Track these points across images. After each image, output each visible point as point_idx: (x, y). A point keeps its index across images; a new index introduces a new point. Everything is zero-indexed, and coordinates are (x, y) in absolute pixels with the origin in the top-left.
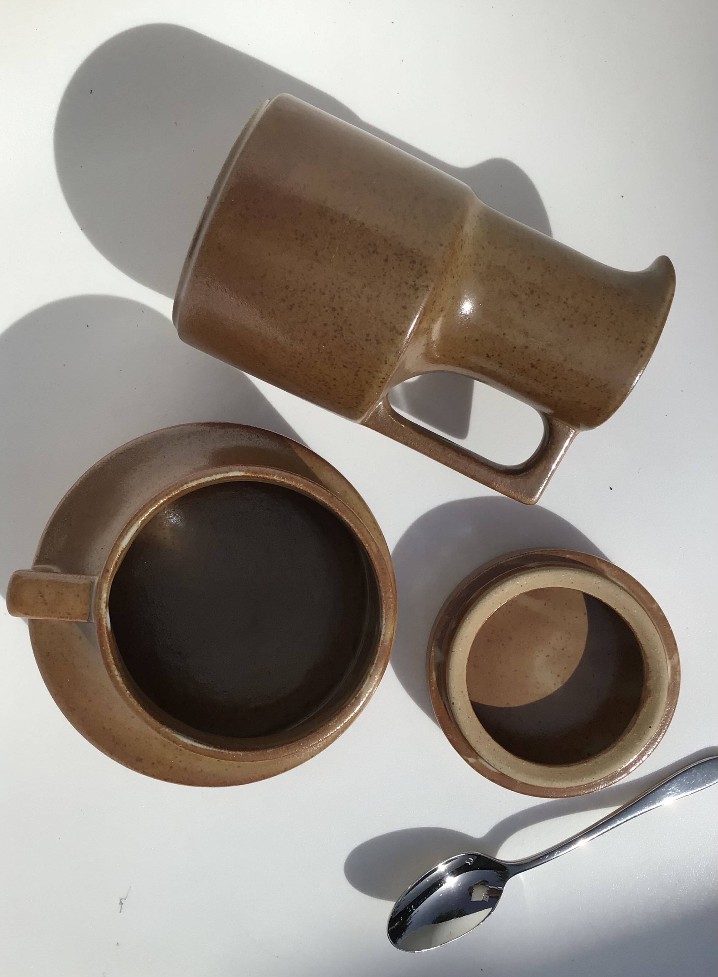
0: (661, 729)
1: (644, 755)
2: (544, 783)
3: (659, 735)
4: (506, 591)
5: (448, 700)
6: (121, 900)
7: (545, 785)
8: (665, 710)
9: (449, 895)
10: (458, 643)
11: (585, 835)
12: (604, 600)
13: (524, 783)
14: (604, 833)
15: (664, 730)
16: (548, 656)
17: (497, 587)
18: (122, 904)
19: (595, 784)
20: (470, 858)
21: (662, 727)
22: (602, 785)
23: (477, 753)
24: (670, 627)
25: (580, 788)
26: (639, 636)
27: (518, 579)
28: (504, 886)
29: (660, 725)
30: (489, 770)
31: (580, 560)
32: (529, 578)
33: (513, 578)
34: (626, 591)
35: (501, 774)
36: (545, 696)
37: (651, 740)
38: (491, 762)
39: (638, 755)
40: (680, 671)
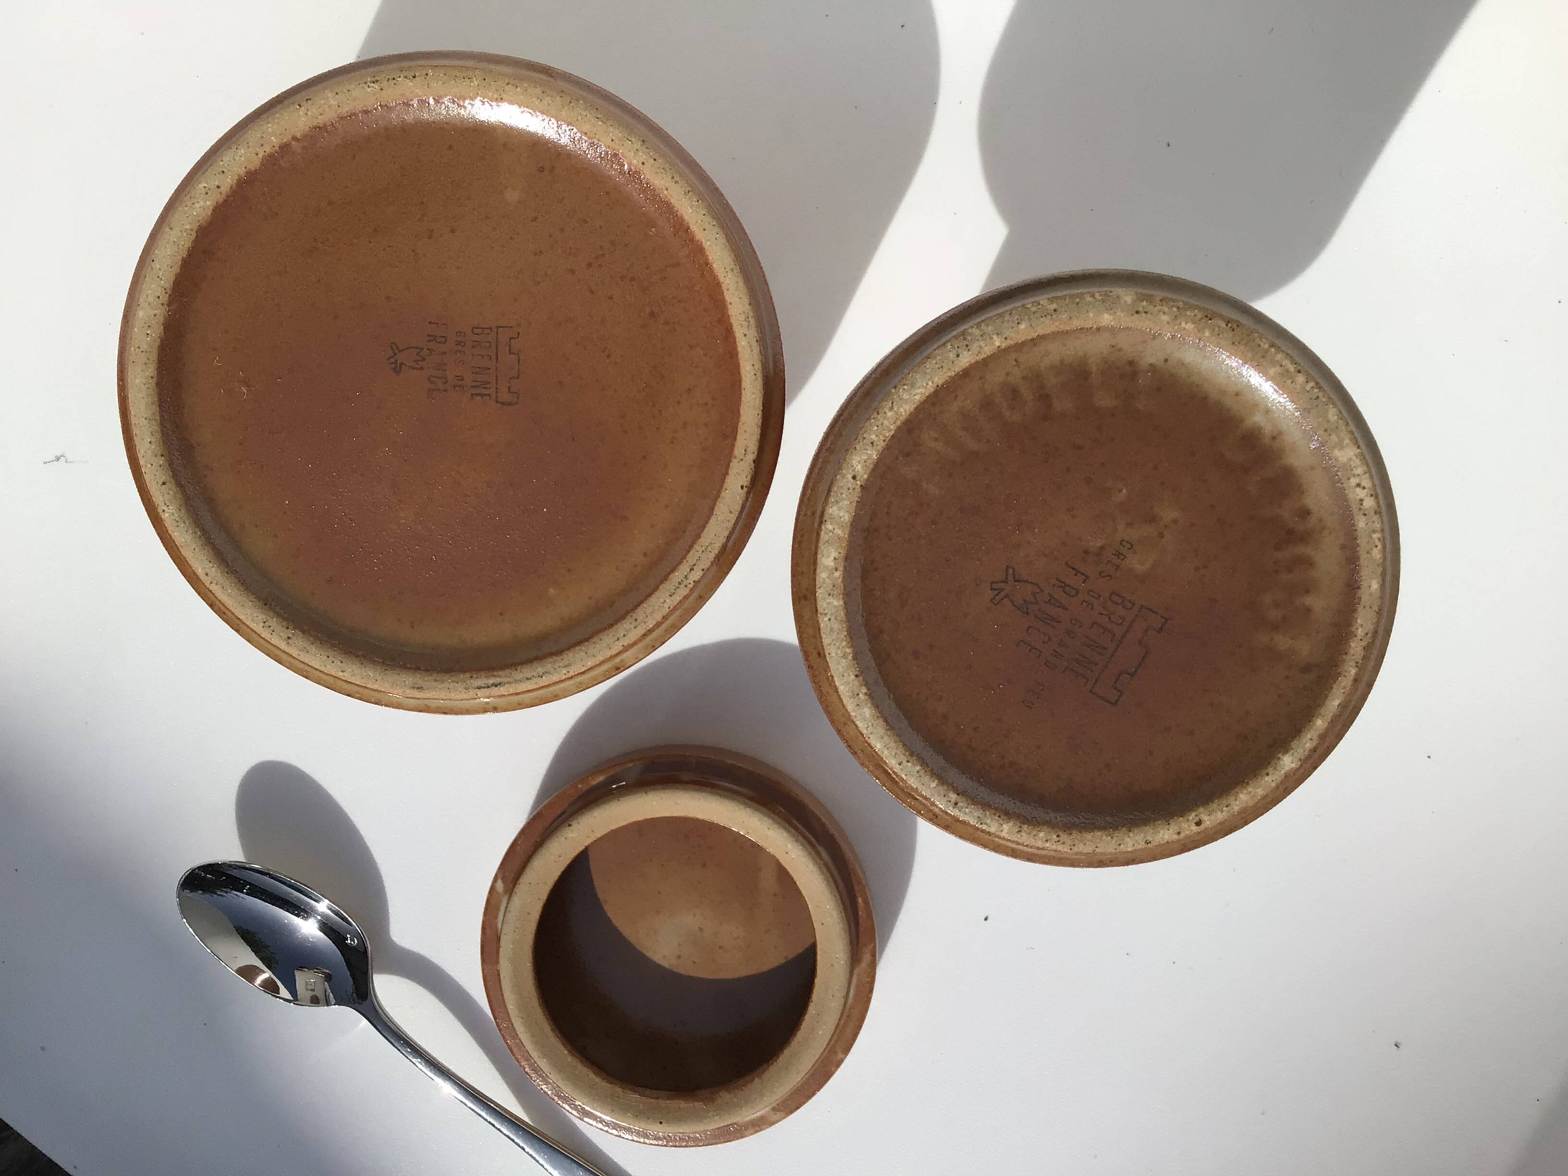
0: (665, 1138)
1: (617, 1130)
2: (512, 1005)
3: (655, 1139)
4: (770, 834)
5: (571, 816)
6: (62, 456)
7: (511, 1007)
8: (696, 1132)
9: (289, 932)
10: (662, 795)
11: (463, 1091)
12: (817, 981)
13: (499, 975)
14: (480, 1115)
15: (665, 1143)
16: (701, 930)
17: (769, 817)
18: (58, 460)
19: (543, 1077)
20: (357, 940)
21: (668, 1138)
22: (547, 1088)
23: (512, 890)
24: (818, 1091)
25: (528, 1058)
26: (787, 1052)
27: (795, 843)
28: (339, 1005)
29: (670, 1135)
30: (496, 917)
31: (861, 921)
32: (803, 859)
33: (793, 836)
34: (845, 1005)
35: (497, 936)
36: (640, 949)
37: (643, 1131)
38: (508, 915)
39: (614, 1120)
40: (761, 1130)
